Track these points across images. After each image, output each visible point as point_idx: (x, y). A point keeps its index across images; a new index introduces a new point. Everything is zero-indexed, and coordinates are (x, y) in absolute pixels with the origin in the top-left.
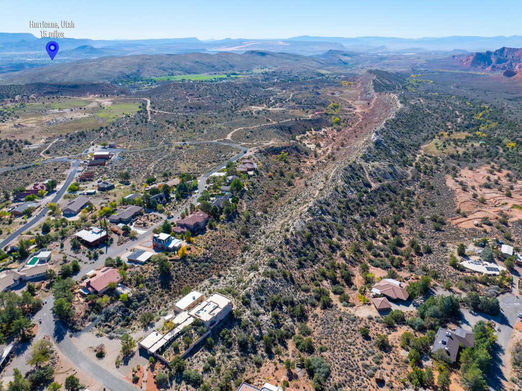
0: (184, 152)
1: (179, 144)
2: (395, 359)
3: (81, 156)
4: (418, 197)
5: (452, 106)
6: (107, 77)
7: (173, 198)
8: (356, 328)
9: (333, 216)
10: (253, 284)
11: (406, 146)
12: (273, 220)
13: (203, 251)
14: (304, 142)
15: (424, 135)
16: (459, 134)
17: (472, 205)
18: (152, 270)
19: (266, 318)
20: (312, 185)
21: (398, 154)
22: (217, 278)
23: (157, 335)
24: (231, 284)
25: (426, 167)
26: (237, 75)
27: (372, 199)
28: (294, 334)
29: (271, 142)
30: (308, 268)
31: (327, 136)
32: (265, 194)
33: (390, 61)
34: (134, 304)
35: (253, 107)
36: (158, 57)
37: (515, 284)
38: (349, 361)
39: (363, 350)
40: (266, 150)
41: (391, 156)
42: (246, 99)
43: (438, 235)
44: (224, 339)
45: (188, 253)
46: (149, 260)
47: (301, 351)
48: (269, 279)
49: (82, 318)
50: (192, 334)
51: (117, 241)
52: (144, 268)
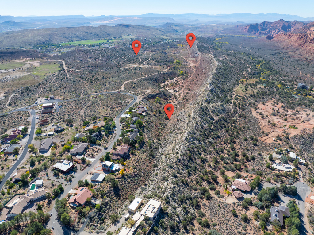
0: (99, 100)
1: (93, 94)
2: (253, 227)
3: (34, 107)
4: (240, 124)
5: (243, 61)
6: (30, 44)
7: (103, 135)
8: (229, 211)
9: (199, 141)
10: (169, 190)
11: (226, 90)
12: (165, 145)
13: (133, 170)
14: (166, 88)
15: (233, 81)
16: (251, 80)
17: (269, 128)
18: (108, 186)
19: (180, 210)
20: (181, 120)
21: (223, 96)
22: (144, 186)
23: (126, 229)
24: (154, 190)
25: (239, 104)
26: (113, 40)
27: (216, 127)
28: (196, 217)
29: (149, 91)
30: (193, 175)
31: (178, 83)
32: (155, 127)
33: (202, 29)
34: (103, 209)
35: (130, 65)
36: (61, 29)
37: (300, 176)
38: (230, 231)
39: (235, 223)
40: (147, 96)
41: (220, 98)
42: (124, 59)
43: (256, 148)
44: (162, 226)
45: (125, 172)
46: (104, 180)
47: (203, 227)
48: (176, 185)
49: (77, 223)
50: (145, 226)
51: (80, 168)
52: (103, 186)
